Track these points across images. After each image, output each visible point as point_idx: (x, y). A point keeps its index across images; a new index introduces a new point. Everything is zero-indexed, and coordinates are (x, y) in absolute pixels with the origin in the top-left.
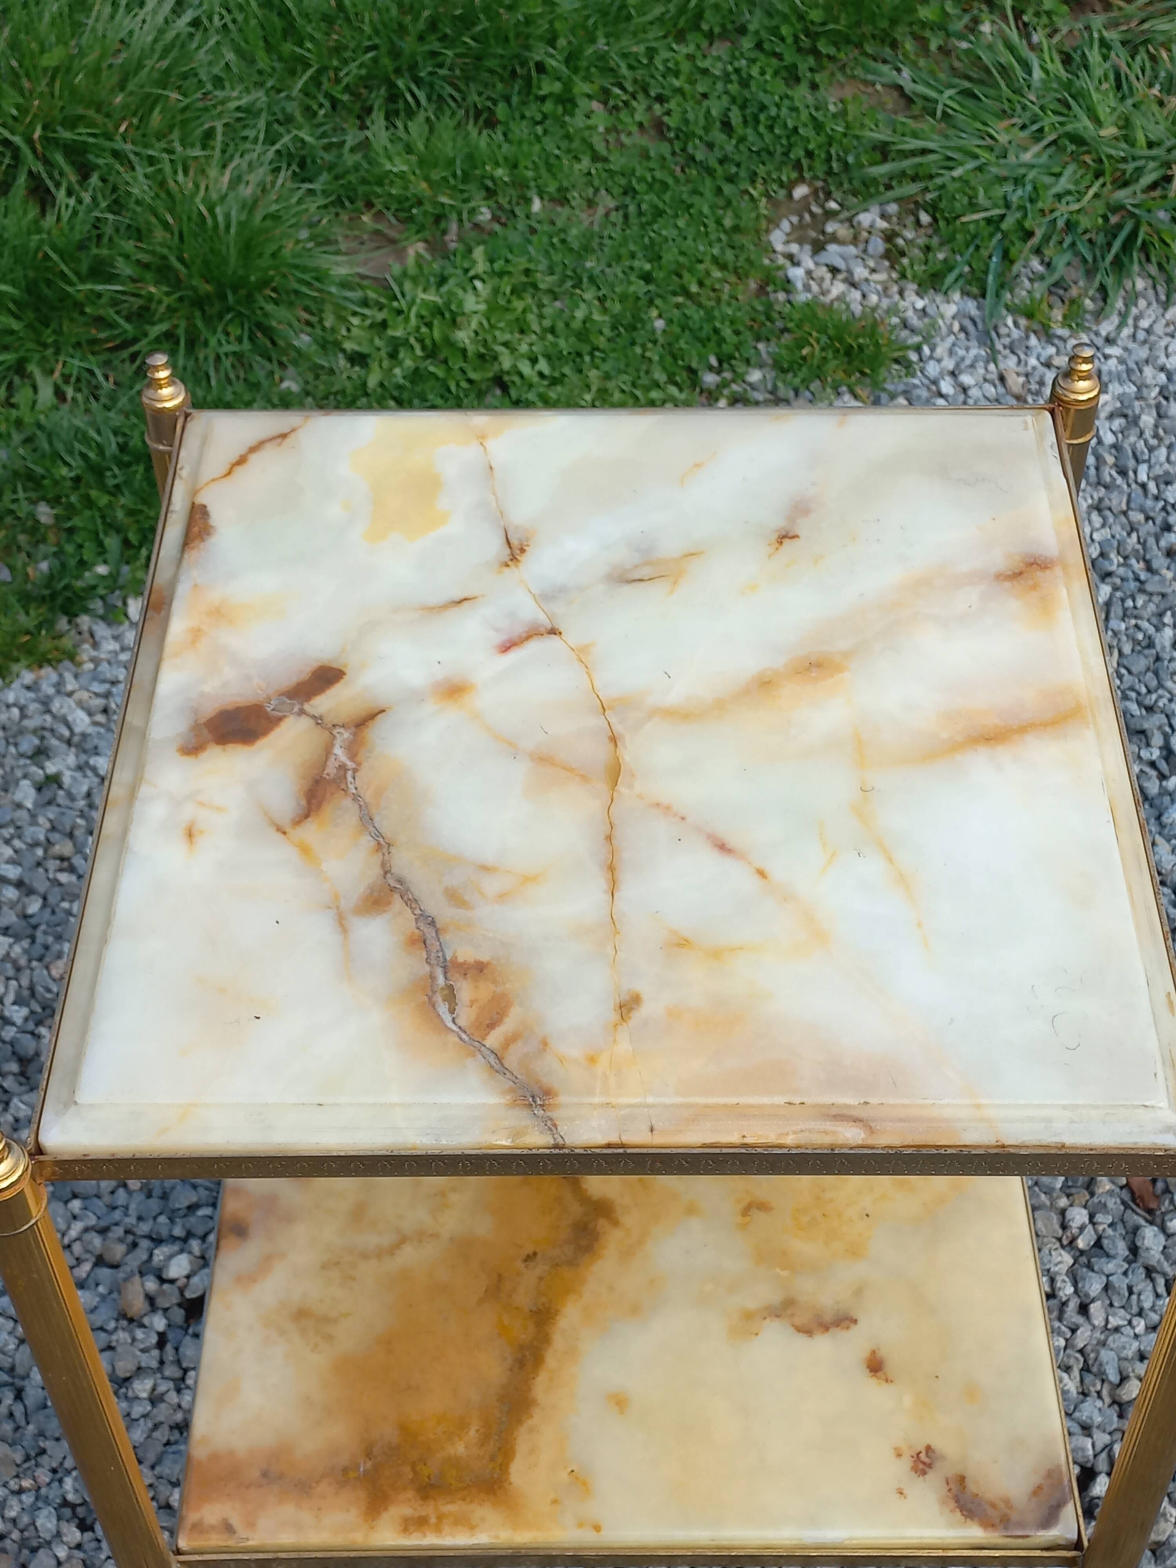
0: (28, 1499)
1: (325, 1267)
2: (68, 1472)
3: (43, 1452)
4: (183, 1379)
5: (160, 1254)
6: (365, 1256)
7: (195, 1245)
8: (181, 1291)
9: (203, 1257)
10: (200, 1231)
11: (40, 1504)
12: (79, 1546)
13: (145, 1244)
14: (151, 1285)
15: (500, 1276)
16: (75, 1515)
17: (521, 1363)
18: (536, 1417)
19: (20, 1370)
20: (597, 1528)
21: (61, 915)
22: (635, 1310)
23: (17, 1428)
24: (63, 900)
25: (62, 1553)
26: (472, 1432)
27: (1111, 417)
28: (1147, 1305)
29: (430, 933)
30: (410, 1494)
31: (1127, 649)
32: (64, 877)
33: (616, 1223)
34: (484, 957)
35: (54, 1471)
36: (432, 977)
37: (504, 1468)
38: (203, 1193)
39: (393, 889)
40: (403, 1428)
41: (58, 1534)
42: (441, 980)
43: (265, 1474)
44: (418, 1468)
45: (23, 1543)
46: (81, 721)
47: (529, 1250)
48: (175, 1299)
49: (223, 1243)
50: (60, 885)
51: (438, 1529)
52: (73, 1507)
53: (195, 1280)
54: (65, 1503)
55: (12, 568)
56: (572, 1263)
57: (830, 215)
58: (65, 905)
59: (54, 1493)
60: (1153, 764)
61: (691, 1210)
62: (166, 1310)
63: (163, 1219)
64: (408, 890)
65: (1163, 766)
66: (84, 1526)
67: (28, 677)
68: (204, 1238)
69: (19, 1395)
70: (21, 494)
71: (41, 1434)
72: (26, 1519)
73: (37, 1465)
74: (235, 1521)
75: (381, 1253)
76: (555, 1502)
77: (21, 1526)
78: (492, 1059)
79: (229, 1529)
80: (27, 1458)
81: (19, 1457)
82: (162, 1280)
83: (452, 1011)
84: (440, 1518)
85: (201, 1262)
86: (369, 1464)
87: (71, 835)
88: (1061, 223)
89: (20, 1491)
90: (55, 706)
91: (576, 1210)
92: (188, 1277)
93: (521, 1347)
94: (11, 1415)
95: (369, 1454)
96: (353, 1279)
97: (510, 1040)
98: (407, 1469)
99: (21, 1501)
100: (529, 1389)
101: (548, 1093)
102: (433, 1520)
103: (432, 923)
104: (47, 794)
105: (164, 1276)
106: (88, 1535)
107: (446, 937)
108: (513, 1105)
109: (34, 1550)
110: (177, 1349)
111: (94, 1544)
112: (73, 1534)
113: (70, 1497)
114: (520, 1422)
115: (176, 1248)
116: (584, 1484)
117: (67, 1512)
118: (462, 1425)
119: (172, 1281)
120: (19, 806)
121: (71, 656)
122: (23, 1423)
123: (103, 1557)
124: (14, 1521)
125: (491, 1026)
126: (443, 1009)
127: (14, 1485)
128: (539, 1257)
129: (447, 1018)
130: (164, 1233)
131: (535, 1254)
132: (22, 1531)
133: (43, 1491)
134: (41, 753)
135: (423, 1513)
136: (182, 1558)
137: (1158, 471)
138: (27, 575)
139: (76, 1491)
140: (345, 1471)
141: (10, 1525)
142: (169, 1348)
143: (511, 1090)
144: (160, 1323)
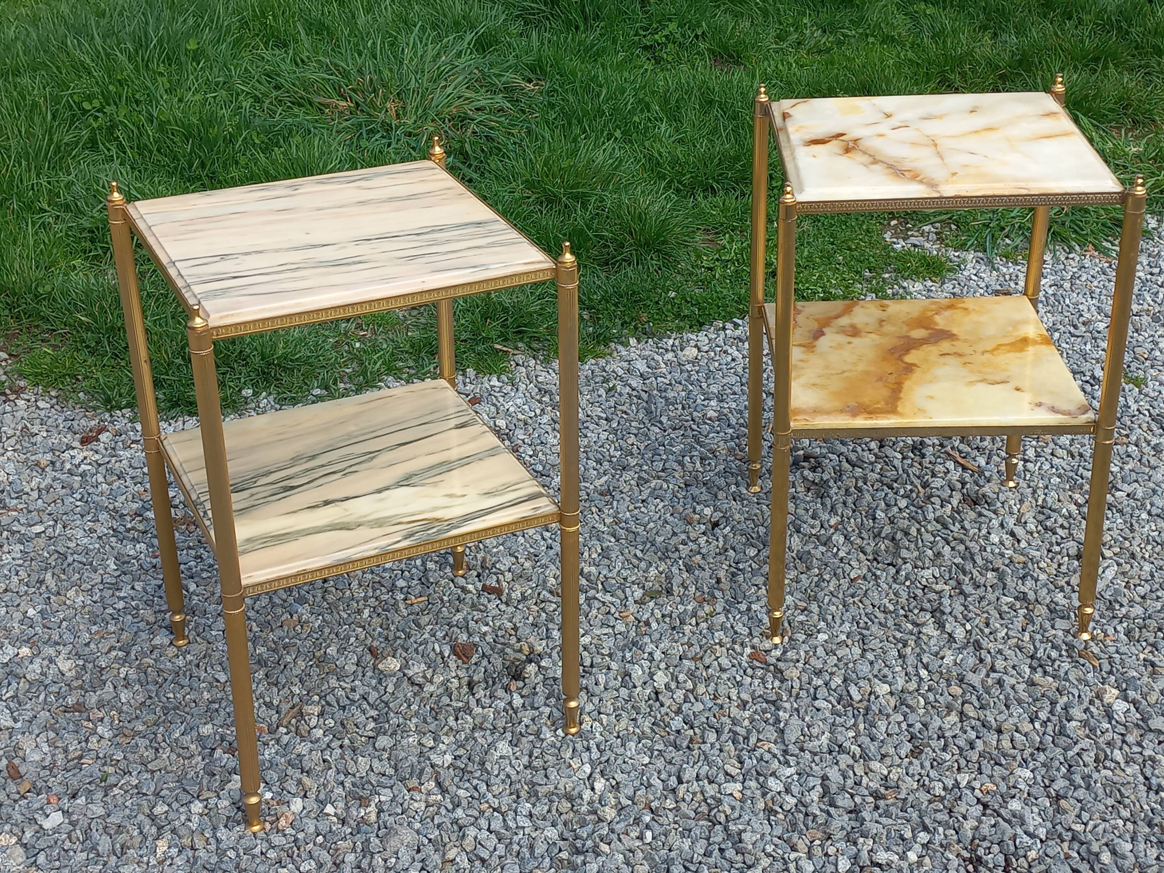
6: (832, 374)
15: (881, 377)
20: (931, 418)
22: (930, 382)
26: (882, 403)
27: (1050, 286)
28: (1110, 516)
31: (1070, 352)
34: (910, 169)
40: (858, 403)
46: (620, 372)
47: (889, 372)
57: (909, 229)
60: (1087, 382)
61: (944, 365)
65: (1092, 381)
67: (593, 361)
75: (837, 374)
76: (915, 414)
88: (1017, 226)
90: (607, 369)
91: (904, 365)
101: (937, 186)
104: (612, 393)
108: (927, 188)
116: (924, 411)
118: (878, 402)
120: (600, 396)
121: (610, 355)
131: (892, 373)
134: (606, 380)
136: (792, 428)
137: (1074, 301)
144: (703, 527)
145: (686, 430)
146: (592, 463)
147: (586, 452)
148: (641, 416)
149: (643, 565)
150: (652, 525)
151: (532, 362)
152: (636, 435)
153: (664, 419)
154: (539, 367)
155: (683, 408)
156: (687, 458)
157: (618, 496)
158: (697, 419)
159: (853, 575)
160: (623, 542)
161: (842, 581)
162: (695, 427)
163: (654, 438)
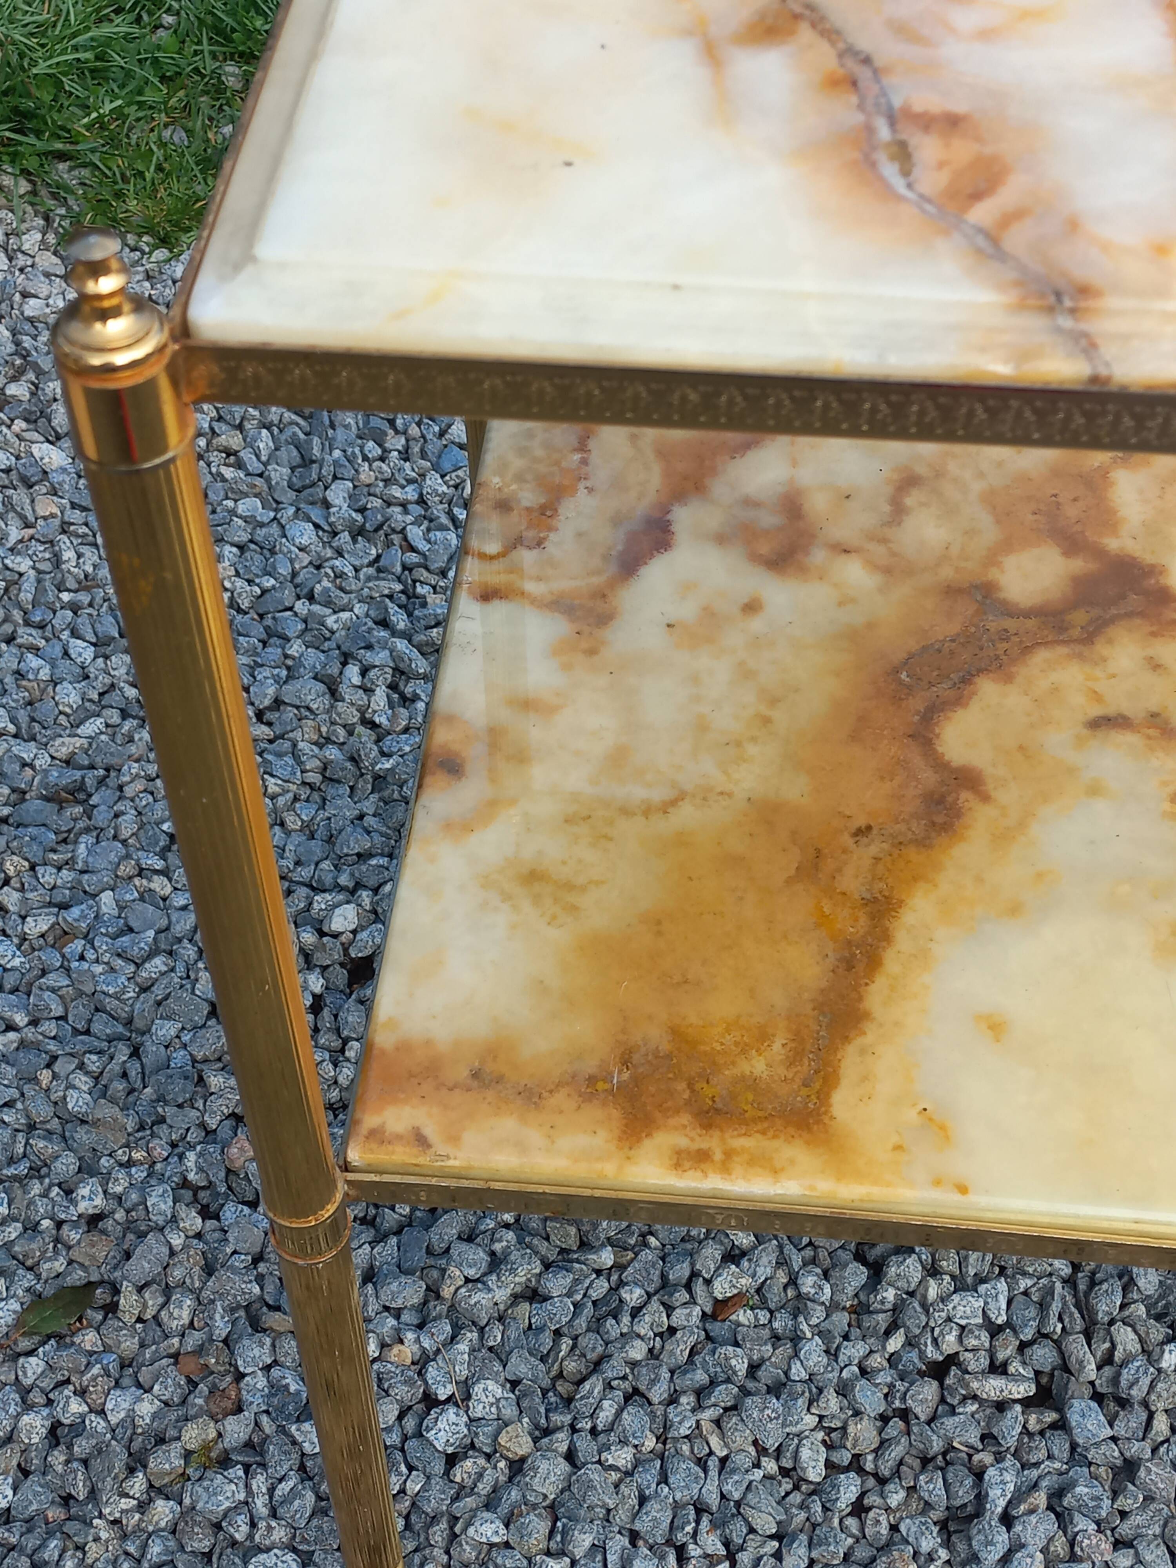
0: (138, 1173)
1: (568, 820)
2: (192, 1147)
3: (162, 1120)
4: (342, 1051)
5: (320, 901)
6: (625, 811)
7: (365, 896)
8: (346, 950)
9: (375, 912)
10: (373, 882)
11: (153, 1182)
12: (199, 1236)
13: (302, 892)
14: (309, 937)
15: (818, 853)
16: (196, 1200)
17: (849, 964)
18: (870, 1035)
19: (139, 1023)
20: (963, 1189)
21: (221, 514)
22: (1015, 910)
23: (131, 1091)
24: (227, 498)
25: (177, 1241)
26: (777, 1046)
29: (864, 74)
30: (685, 1119)
32: (228, 473)
33: (985, 798)
34: (960, 107)
35: (173, 1145)
36: (869, 129)
37: (824, 1097)
38: (378, 839)
39: (797, 17)
40: (676, 1032)
41: (174, 1219)
42: (884, 133)
43: (476, 1075)
44: (697, 1087)
45: (129, 1226)
47: (861, 821)
48: (337, 955)
49: (428, 780)
50: (224, 480)
51: (725, 1168)
52: (196, 1190)
53: (363, 935)
54: (185, 1183)
55: (189, 132)
56: (923, 843)
58: (230, 503)
59: (172, 1169)
61: (1095, 790)
62: (324, 968)
63: (326, 865)
64: (823, 19)
66: (206, 1213)
68: (376, 891)
69: (136, 1053)
70: (206, 47)
71: (161, 1099)
72: (134, 1197)
73: (153, 1135)
74: (430, 1131)
75: (647, 811)
76: (898, 1148)
77: (128, 1205)
78: (981, 241)
79: (421, 1141)
80: (142, 1128)
81: (130, 1124)
82: (322, 934)
83: (906, 172)
84: (729, 1154)
85: (372, 917)
86: (626, 1076)
87: (240, 427)
89: (129, 1164)
91: (928, 777)
92: (354, 932)
93: (849, 943)
94: (125, 1075)
95: (626, 1062)
96: (608, 838)
97: (1009, 219)
98: (681, 1086)
99: (130, 1175)
100: (860, 999)
101: (1084, 291)
102: (718, 1156)
103: (867, 61)
105: (326, 929)
106: (211, 1224)
107: (890, 81)
108: (1021, 307)
109: (142, 1235)
110: (336, 1016)
111: (217, 1235)
112: (193, 1221)
113: (191, 1176)
114: (846, 1039)
115: (341, 897)
116: (942, 1128)
117: (187, 1194)
118: (763, 1037)
119: (336, 936)
122: (138, 1084)
123: (229, 1251)
124: (119, 1199)
125: (977, 196)
126: (890, 171)
127: (122, 1155)
128: (875, 832)
129: (898, 183)
130: (328, 880)
131: (869, 828)
132: (128, 1212)
133: (158, 1166)
135: (704, 1146)
136: (351, 1176)
138: (208, 140)
139: (200, 1170)
140: (592, 1080)
141: (113, 1204)
142: (326, 1012)
143: (1018, 284)
144: (316, 983)
145: (389, 544)
146: (82, 651)
147: (75, 608)
148: (279, 473)
149: (66, 1164)
150: (158, 963)
151: (31, 240)
152: (241, 548)
153: (338, 494)
154: (48, 261)
155: (405, 455)
156: (353, 673)
157: (101, 817)
158: (433, 500)
159: (722, 1288)
160: (50, 1028)
161: (679, 1317)
162: (415, 534)
163: (284, 570)
